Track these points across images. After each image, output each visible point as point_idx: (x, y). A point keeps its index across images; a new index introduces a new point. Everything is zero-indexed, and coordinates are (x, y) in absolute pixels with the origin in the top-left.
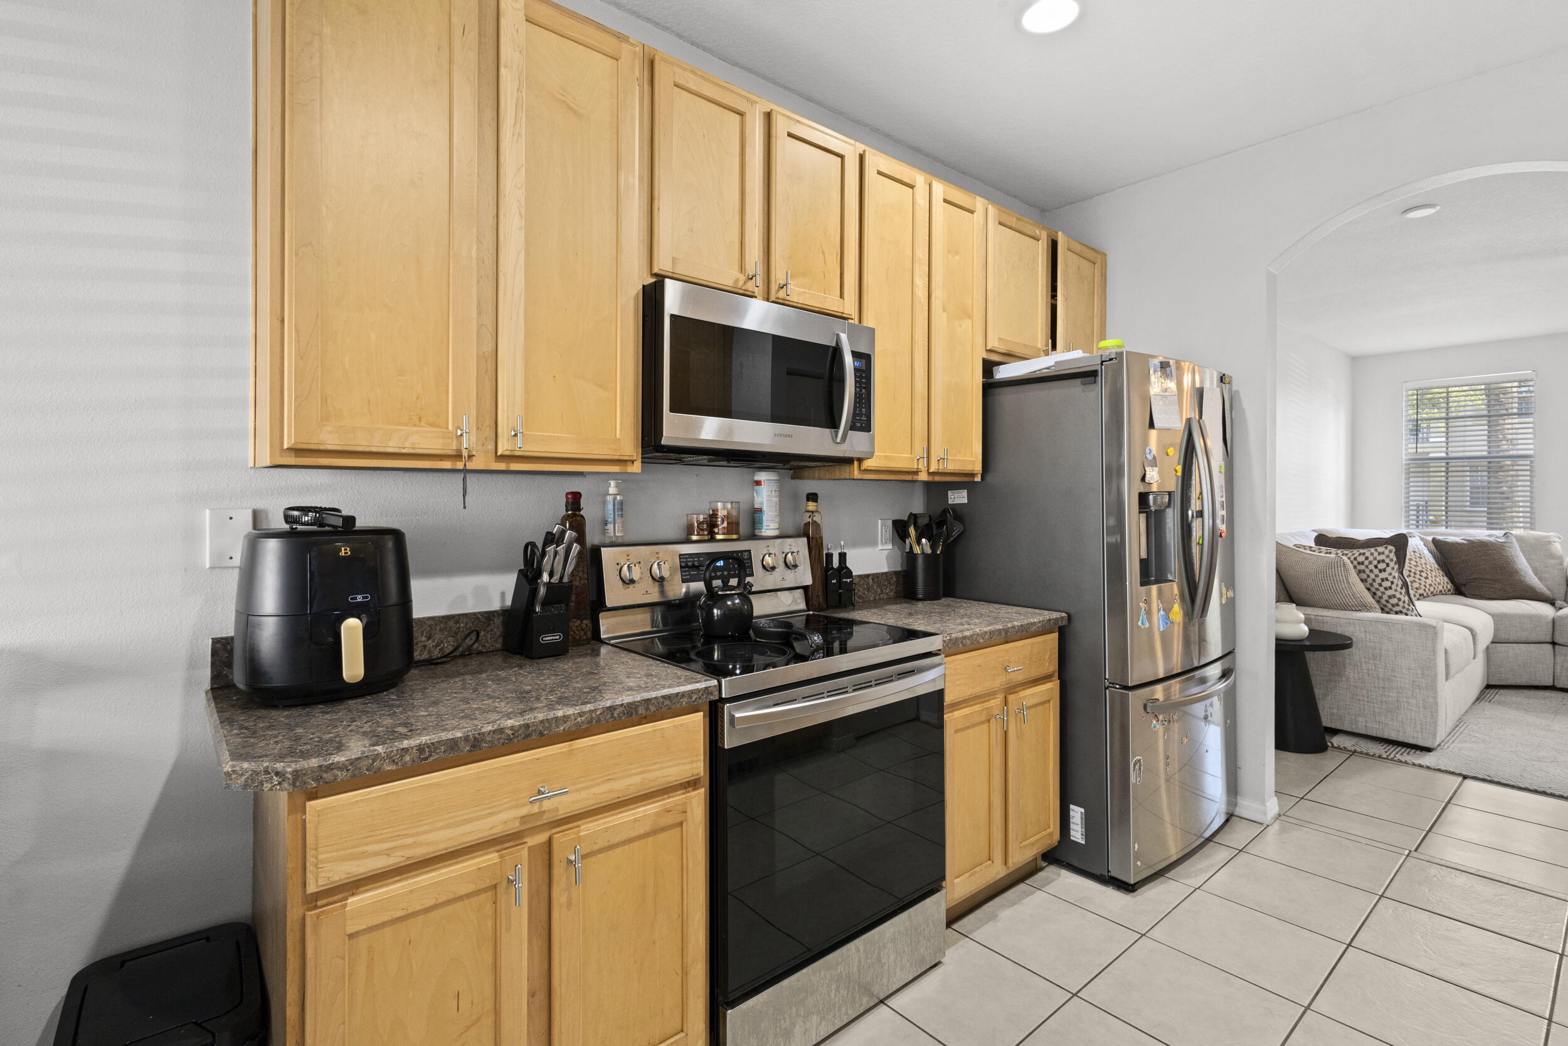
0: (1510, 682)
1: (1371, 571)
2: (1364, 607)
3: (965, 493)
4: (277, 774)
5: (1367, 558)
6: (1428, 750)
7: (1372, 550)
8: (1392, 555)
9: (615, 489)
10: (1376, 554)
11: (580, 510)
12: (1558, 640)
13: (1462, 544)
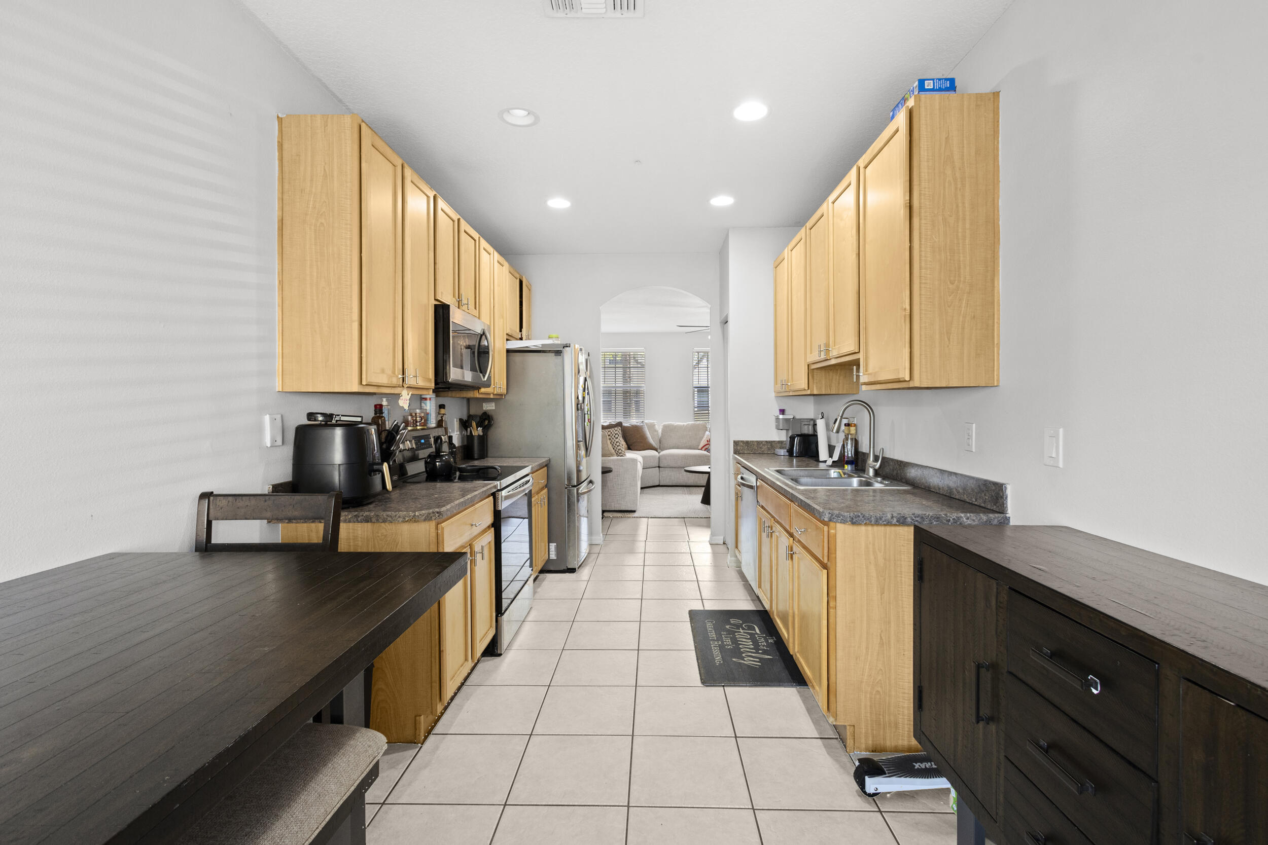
0: (647, 486)
1: (613, 439)
2: (612, 455)
3: (493, 404)
4: (438, 513)
5: (611, 433)
6: (634, 511)
7: (613, 429)
8: (620, 431)
9: (386, 403)
10: (614, 431)
11: (382, 413)
12: (660, 466)
13: (629, 427)
